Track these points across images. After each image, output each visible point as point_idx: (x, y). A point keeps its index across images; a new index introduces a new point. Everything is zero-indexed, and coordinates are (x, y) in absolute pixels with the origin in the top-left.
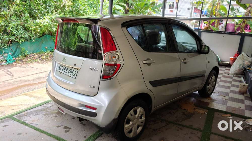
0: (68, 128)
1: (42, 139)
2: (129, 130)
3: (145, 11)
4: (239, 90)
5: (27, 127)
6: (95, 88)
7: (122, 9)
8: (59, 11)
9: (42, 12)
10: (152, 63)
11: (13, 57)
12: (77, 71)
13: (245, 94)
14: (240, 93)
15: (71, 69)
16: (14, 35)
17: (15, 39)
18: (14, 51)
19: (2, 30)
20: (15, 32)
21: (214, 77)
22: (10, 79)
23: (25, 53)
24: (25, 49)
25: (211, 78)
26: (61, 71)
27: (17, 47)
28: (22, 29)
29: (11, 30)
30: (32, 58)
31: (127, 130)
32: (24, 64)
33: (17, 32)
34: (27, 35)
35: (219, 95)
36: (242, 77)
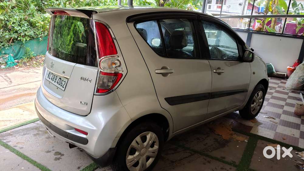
0: (60, 154)
1: (23, 168)
2: (133, 163)
3: (184, 5)
4: (295, 111)
5: (8, 151)
6: (87, 105)
7: (153, 2)
8: (72, 3)
9: (53, 5)
10: (170, 73)
11: (15, 59)
12: (66, 80)
13: (302, 117)
14: (297, 115)
15: (60, 78)
16: (16, 32)
17: (18, 37)
18: (16, 51)
19: (2, 25)
20: (17, 28)
21: (260, 93)
22: (7, 86)
23: (30, 54)
24: (30, 49)
25: (256, 95)
26: (50, 80)
27: (21, 48)
28: (26, 25)
29: (13, 25)
30: (38, 61)
31: (130, 162)
32: (28, 67)
33: (20, 28)
34: (32, 32)
35: (267, 117)
36: (301, 93)
